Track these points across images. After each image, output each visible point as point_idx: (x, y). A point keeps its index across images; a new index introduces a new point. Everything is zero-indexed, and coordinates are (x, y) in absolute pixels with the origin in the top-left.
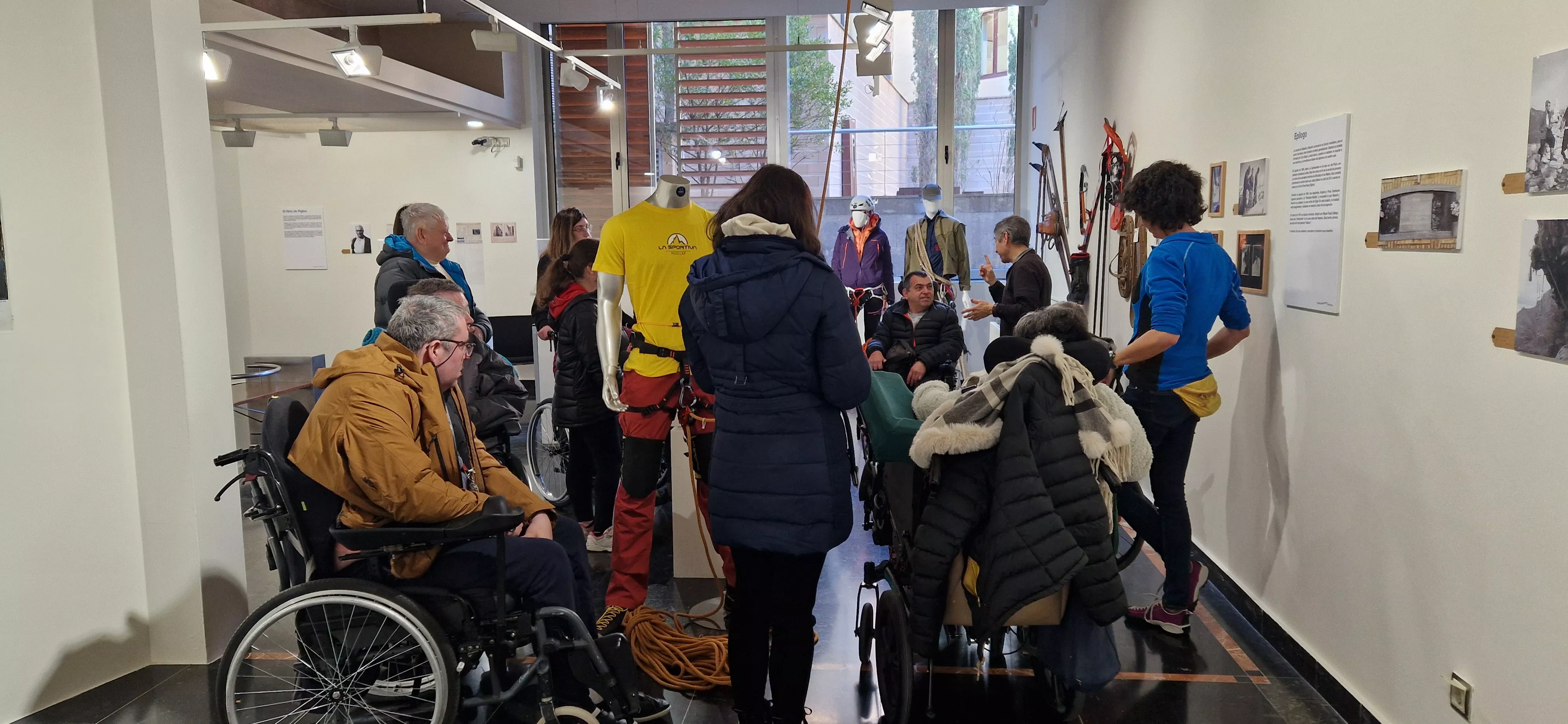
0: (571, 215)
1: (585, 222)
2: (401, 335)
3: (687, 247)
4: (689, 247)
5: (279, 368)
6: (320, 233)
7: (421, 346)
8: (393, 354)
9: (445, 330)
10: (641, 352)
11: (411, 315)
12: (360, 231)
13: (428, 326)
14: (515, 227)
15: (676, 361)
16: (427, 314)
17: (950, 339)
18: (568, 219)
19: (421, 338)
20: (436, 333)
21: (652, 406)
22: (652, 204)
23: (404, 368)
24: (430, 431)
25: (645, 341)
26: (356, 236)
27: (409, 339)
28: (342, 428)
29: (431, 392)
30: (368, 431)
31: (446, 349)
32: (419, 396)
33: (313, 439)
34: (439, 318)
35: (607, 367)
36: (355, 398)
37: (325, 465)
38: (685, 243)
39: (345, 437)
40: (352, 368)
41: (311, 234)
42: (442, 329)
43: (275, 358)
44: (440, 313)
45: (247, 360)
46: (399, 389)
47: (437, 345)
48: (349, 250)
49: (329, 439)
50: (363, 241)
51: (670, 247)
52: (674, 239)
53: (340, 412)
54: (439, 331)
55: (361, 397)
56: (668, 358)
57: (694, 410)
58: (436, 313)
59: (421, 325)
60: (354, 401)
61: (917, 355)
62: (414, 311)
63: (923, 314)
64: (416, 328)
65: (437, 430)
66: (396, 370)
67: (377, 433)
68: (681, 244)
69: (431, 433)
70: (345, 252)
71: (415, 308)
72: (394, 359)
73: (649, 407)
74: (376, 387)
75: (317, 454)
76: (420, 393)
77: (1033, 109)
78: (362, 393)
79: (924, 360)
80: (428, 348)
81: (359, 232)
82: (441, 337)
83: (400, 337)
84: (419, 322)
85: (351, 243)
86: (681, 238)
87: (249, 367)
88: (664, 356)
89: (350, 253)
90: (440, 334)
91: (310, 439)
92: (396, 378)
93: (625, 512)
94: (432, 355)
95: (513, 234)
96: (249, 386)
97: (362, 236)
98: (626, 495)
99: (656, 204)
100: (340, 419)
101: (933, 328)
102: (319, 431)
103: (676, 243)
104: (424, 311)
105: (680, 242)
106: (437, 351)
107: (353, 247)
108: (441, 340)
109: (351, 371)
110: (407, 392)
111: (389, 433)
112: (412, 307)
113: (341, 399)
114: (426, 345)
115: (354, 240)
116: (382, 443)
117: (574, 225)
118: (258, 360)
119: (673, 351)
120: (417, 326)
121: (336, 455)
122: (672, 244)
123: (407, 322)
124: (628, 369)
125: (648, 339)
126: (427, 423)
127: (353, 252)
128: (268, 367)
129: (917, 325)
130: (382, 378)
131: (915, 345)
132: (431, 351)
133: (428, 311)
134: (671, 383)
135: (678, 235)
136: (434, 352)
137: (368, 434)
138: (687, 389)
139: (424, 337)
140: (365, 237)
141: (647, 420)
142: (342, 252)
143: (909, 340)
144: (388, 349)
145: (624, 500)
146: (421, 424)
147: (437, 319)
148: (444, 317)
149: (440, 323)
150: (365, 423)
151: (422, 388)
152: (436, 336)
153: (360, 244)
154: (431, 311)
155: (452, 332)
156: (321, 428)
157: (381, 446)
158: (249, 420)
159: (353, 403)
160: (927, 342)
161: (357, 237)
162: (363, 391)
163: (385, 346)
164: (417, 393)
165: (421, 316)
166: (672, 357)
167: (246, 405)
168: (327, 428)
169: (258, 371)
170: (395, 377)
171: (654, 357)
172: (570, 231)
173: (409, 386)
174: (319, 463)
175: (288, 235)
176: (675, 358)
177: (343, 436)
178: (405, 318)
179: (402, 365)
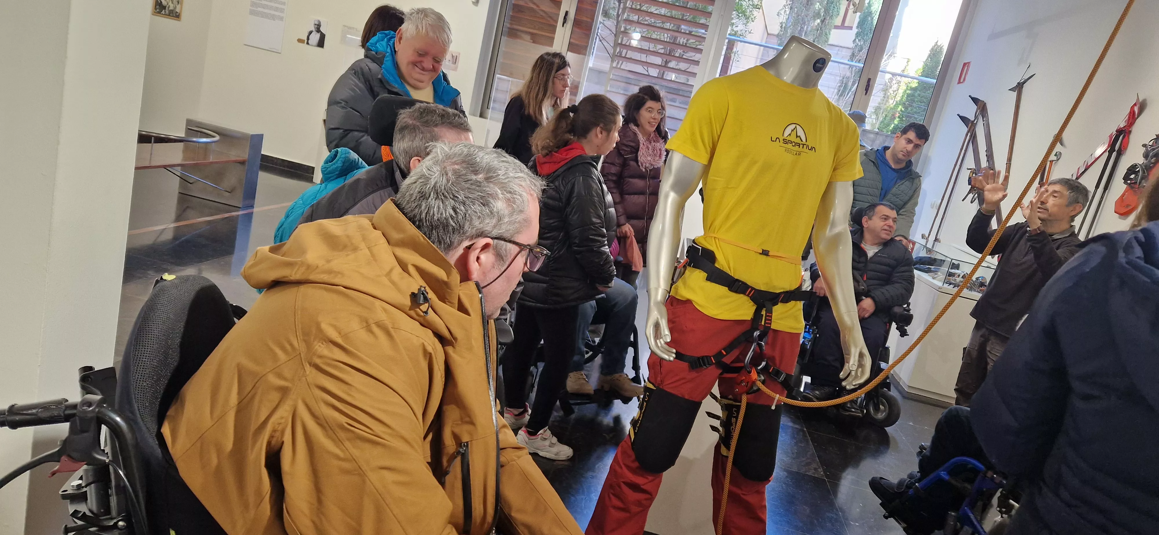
0: (557, 61)
1: (568, 71)
2: (424, 215)
3: (805, 146)
4: (808, 146)
5: (217, 138)
6: (281, 19)
7: (455, 244)
8: (412, 257)
9: (506, 220)
10: (708, 279)
11: (448, 181)
12: (318, 25)
13: (477, 207)
14: (459, 57)
15: (752, 303)
16: (478, 184)
17: (903, 282)
18: (552, 64)
19: (459, 229)
20: (488, 225)
21: (707, 356)
22: (772, 72)
23: (431, 295)
24: (457, 430)
25: (716, 265)
26: (313, 28)
27: (437, 227)
28: (284, 413)
29: (470, 349)
30: (342, 435)
31: (499, 256)
32: (446, 354)
33: (217, 413)
34: (501, 196)
35: (657, 289)
36: (323, 349)
37: (230, 479)
38: (804, 139)
39: (287, 438)
40: (330, 272)
41: (273, 17)
42: (500, 219)
43: (217, 127)
44: (504, 187)
45: (189, 122)
46: (417, 342)
47: (486, 247)
48: (305, 40)
49: (253, 427)
50: (318, 36)
51: (786, 142)
52: (792, 131)
53: (287, 374)
54: (494, 221)
55: (336, 350)
56: (742, 295)
57: (763, 378)
58: (495, 184)
59: (464, 204)
60: (321, 357)
61: (869, 291)
62: (455, 172)
63: (880, 248)
64: (454, 209)
65: (471, 434)
66: (413, 296)
67: (359, 443)
68: (798, 140)
69: (456, 437)
70: (300, 41)
71: (456, 167)
72: (412, 269)
73: (703, 358)
74: (371, 331)
75: (219, 450)
76: (450, 349)
77: (965, 64)
78: (340, 341)
79: (877, 299)
80: (469, 248)
81: (316, 26)
82: (495, 233)
83: (420, 220)
84: (461, 197)
85: (307, 35)
86: (800, 133)
87: (189, 129)
88: (736, 292)
89: (304, 43)
90: (495, 227)
91: (212, 413)
92: (412, 313)
93: (627, 484)
94: (474, 266)
95: (455, 63)
96: (186, 150)
97: (318, 30)
98: (633, 462)
99: (778, 75)
100: (284, 391)
101: (888, 265)
102: (234, 399)
103: (793, 138)
104: (474, 177)
105: (797, 136)
106: (483, 257)
107: (308, 39)
108: (492, 238)
109: (325, 278)
110: (430, 349)
111: (383, 446)
112: (455, 163)
113: (295, 344)
114: (466, 243)
115: (311, 33)
116: (364, 467)
117: (557, 71)
118: (200, 125)
119: (753, 288)
120: (457, 205)
121: (260, 470)
122: (788, 138)
123: (440, 194)
124: (682, 296)
125: (722, 263)
126: (452, 414)
127: (308, 43)
128: (207, 134)
129: (871, 258)
130: (385, 310)
131: (865, 279)
132: (473, 257)
133: (480, 177)
134: (739, 330)
135: (798, 126)
136: (478, 258)
137: (338, 442)
138: (760, 346)
139: (466, 227)
140: (321, 32)
141: (694, 374)
142: (298, 40)
143: (860, 272)
144: (403, 244)
145: (628, 467)
146: (440, 414)
147: (495, 197)
148: (509, 195)
149: (499, 205)
150: (336, 415)
151: (455, 339)
152: (488, 228)
153: (315, 38)
154: (487, 179)
155: (517, 225)
156: (239, 393)
157: (361, 474)
158: (180, 180)
159: (318, 361)
160: (878, 279)
161: (314, 30)
162: (345, 336)
163: (396, 236)
164: (443, 347)
165: (467, 185)
166: (748, 295)
167: (179, 168)
168: (253, 397)
169: (196, 137)
170: (410, 310)
171: (723, 290)
172: (552, 77)
173: (433, 332)
174: (219, 470)
175: (252, 13)
176: (753, 299)
177: (283, 432)
178: (436, 183)
179: (428, 289)
